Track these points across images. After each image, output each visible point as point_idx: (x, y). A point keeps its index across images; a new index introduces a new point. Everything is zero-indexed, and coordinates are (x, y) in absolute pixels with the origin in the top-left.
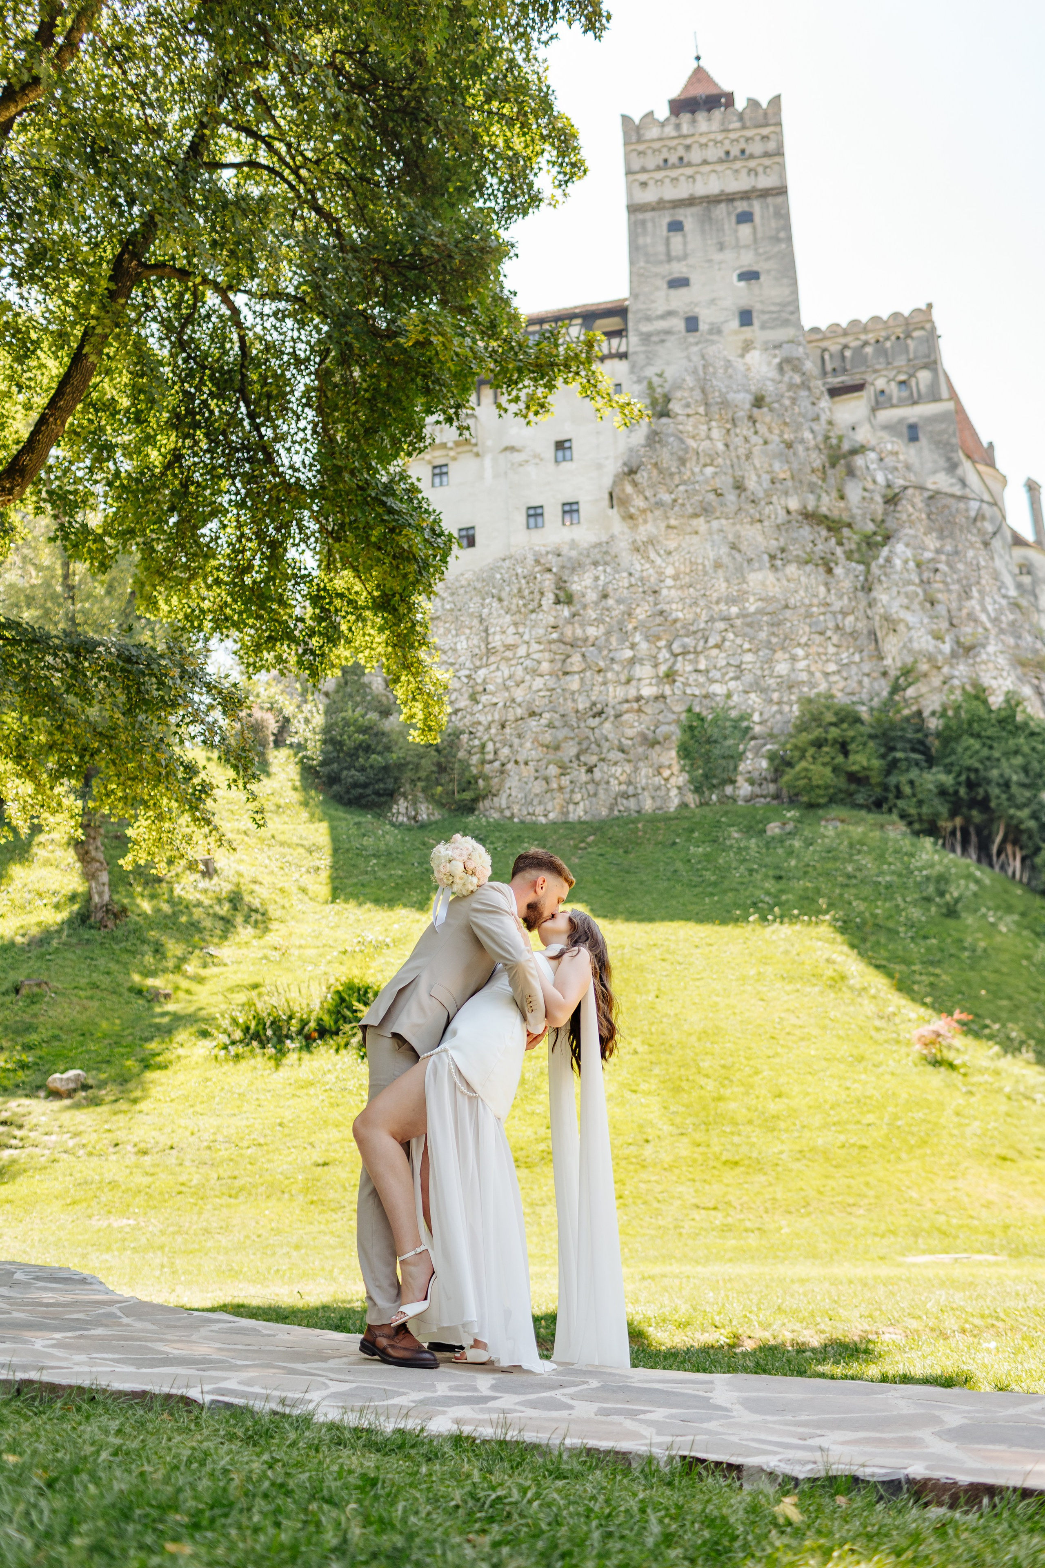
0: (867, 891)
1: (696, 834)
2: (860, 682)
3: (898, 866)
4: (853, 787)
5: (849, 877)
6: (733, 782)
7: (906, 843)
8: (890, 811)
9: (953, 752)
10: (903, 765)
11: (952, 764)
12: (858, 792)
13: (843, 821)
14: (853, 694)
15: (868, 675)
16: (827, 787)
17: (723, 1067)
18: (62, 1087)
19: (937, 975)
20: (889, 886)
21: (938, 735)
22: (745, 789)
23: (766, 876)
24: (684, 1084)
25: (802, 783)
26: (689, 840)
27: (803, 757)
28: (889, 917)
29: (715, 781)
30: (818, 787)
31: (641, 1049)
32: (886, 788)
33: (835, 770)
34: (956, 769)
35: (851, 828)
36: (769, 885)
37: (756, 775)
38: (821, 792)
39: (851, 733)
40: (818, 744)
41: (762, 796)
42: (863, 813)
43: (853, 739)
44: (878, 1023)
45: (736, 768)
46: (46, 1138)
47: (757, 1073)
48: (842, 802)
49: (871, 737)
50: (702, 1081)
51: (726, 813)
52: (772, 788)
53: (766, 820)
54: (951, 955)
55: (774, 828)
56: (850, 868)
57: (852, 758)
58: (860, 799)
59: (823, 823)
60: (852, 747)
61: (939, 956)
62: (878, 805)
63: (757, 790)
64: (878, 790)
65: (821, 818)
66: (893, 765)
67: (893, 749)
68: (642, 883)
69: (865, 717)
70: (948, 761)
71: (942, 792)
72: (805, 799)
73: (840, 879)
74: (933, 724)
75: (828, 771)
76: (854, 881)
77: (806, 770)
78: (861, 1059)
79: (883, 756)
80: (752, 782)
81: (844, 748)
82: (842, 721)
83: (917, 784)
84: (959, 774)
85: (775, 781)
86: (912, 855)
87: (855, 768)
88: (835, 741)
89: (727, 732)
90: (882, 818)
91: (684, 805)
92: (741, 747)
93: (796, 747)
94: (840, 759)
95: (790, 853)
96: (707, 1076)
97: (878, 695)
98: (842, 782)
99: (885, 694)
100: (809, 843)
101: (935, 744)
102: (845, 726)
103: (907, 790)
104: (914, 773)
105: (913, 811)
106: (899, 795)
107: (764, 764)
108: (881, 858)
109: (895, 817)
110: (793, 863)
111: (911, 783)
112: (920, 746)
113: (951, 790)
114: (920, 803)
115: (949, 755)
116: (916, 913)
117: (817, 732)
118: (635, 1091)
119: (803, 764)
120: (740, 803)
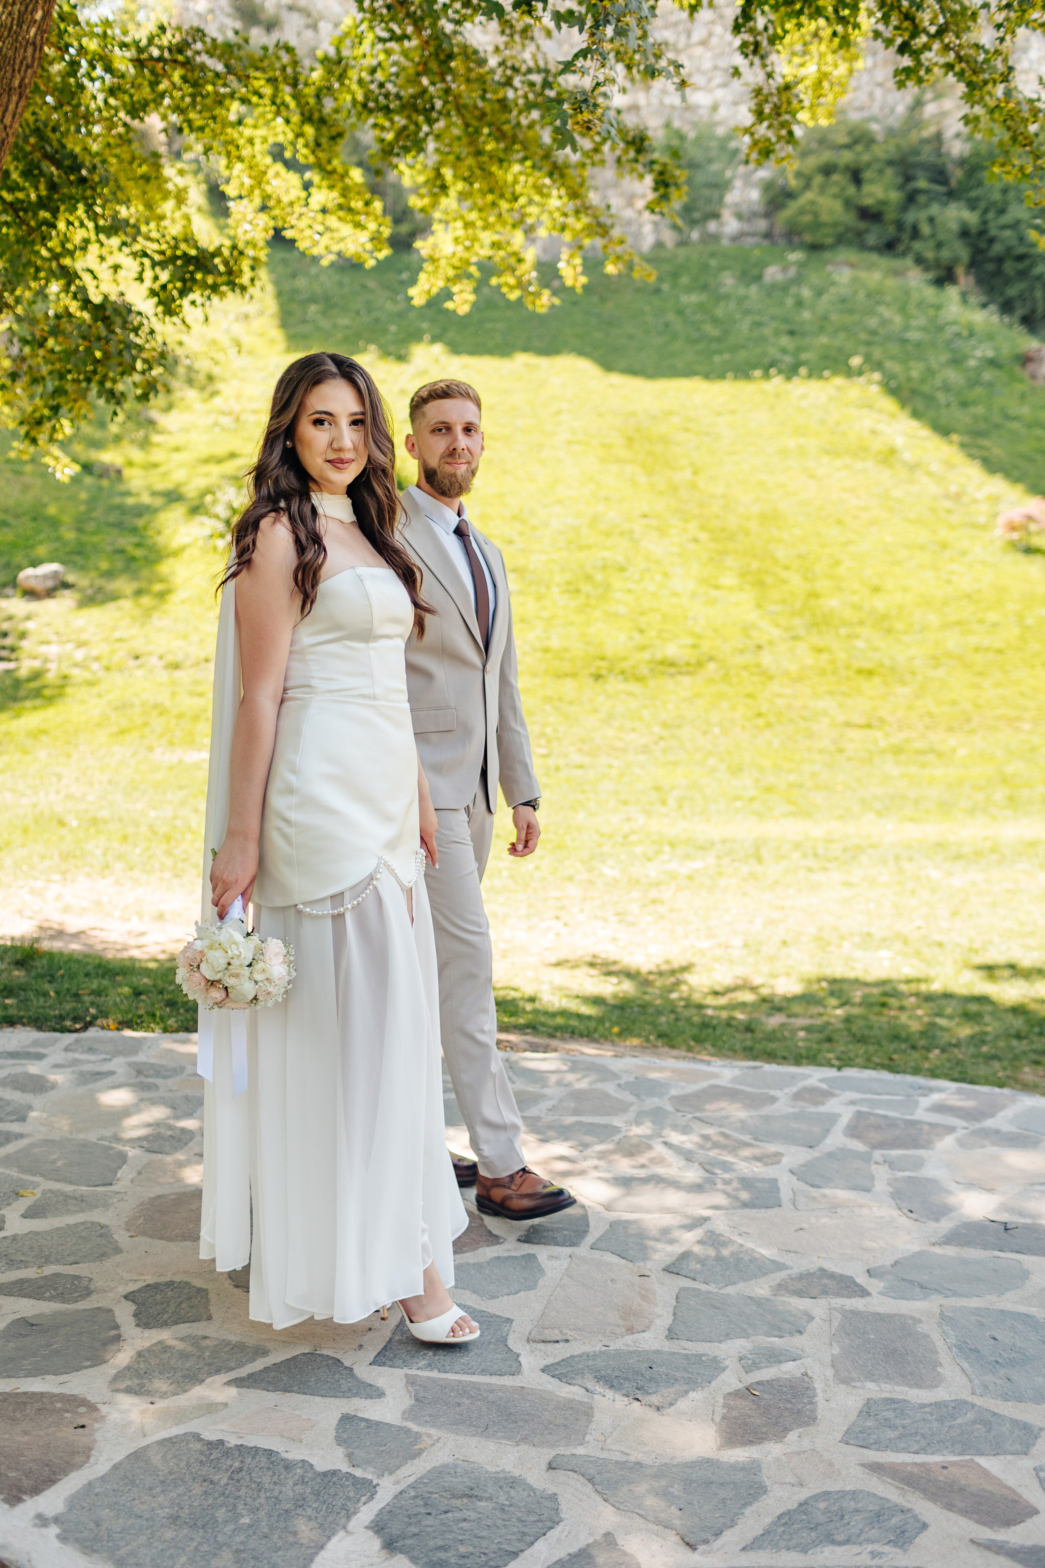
0: (894, 348)
1: (685, 280)
2: (871, 95)
3: (922, 321)
4: (862, 225)
5: (873, 333)
6: (716, 216)
7: (930, 293)
8: (904, 254)
9: (980, 184)
10: (922, 199)
11: (978, 199)
12: (867, 231)
13: (852, 265)
14: (861, 109)
15: (880, 85)
16: (835, 224)
17: (801, 557)
18: (39, 586)
19: (987, 449)
20: (919, 345)
21: (962, 162)
22: (731, 225)
23: (777, 333)
24: (769, 580)
25: (807, 219)
26: (674, 286)
27: (807, 186)
28: (923, 380)
29: (696, 215)
30: (825, 225)
31: (703, 536)
32: (900, 225)
33: (848, 203)
34: (983, 205)
35: (863, 275)
36: (785, 341)
37: (744, 209)
38: (826, 231)
39: (866, 158)
40: (827, 170)
41: (753, 235)
42: (874, 257)
43: (868, 165)
44: (948, 504)
45: (721, 199)
46: (43, 649)
47: (837, 563)
48: (849, 243)
49: (890, 163)
50: (785, 574)
51: (713, 255)
52: (762, 225)
53: (762, 264)
54: (997, 426)
55: (773, 273)
56: (873, 322)
57: (867, 188)
58: (871, 239)
59: (829, 268)
60: (867, 175)
61: (982, 426)
62: (889, 247)
63: (746, 227)
64: (891, 230)
65: (827, 262)
66: (911, 198)
67: (908, 179)
68: (631, 337)
69: (880, 137)
70: (973, 194)
71: (965, 233)
72: (808, 238)
73: (863, 336)
74: (957, 149)
75: (838, 206)
76: (877, 338)
77: (813, 203)
78: (944, 546)
79: (901, 187)
80: (739, 216)
81: (856, 176)
82: (856, 142)
83: (938, 220)
84: (986, 211)
85: (768, 215)
86: (938, 307)
87: (868, 201)
88: (847, 168)
89: (713, 153)
90: (898, 263)
91: (659, 245)
92: (728, 174)
93: (798, 174)
94: (851, 190)
95: (800, 304)
96: (787, 568)
97: (892, 111)
98: (850, 219)
99: (901, 109)
100: (819, 293)
101: (957, 175)
102: (859, 148)
103: (925, 229)
104: (934, 209)
105: (930, 255)
106: (915, 233)
107: (755, 195)
108: (903, 310)
109: (909, 262)
110: (806, 315)
111: (931, 220)
112: (939, 175)
113: (974, 231)
114: (939, 245)
115: (972, 188)
116: (953, 376)
117: (827, 156)
118: (717, 587)
119: (809, 196)
120: (725, 242)
